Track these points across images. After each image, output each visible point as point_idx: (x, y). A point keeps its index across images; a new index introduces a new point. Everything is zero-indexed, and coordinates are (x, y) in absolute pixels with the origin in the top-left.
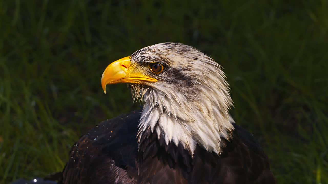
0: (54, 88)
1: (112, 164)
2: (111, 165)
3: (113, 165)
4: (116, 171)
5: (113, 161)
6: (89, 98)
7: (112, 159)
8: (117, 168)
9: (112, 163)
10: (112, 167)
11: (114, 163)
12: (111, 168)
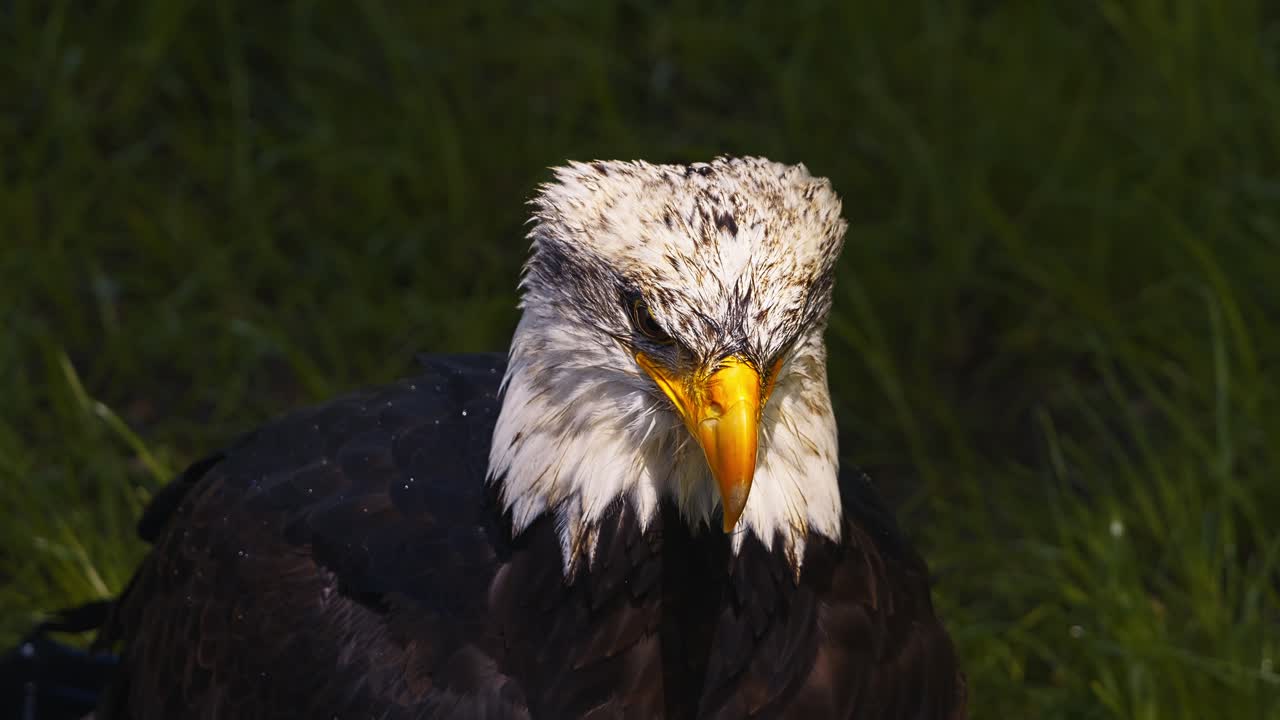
0: (104, 287)
1: (327, 590)
2: (323, 594)
3: (331, 593)
4: (341, 617)
5: (331, 575)
6: (240, 326)
7: (324, 569)
8: (349, 603)
9: (327, 584)
10: (328, 602)
11: (335, 585)
12: (321, 602)
